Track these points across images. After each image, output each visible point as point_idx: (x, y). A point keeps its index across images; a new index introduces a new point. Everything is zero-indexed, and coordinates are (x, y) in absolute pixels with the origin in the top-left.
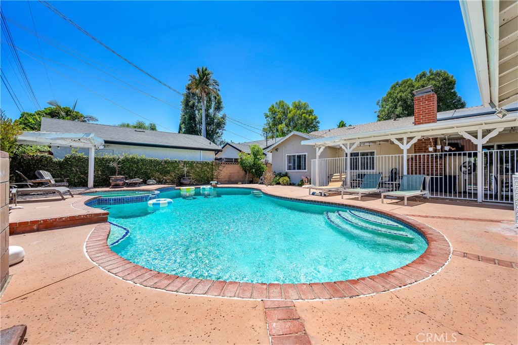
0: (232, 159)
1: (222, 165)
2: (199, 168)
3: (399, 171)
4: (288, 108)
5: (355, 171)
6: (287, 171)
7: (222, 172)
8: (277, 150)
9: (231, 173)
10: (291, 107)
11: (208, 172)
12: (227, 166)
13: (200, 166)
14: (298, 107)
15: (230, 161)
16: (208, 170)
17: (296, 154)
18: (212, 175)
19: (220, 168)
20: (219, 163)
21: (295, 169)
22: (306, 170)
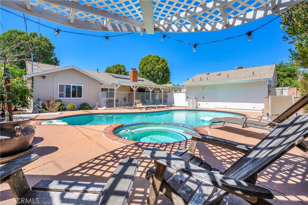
6: (58, 98)
8: (44, 77)
17: (72, 85)
21: (70, 97)
22: (82, 98)
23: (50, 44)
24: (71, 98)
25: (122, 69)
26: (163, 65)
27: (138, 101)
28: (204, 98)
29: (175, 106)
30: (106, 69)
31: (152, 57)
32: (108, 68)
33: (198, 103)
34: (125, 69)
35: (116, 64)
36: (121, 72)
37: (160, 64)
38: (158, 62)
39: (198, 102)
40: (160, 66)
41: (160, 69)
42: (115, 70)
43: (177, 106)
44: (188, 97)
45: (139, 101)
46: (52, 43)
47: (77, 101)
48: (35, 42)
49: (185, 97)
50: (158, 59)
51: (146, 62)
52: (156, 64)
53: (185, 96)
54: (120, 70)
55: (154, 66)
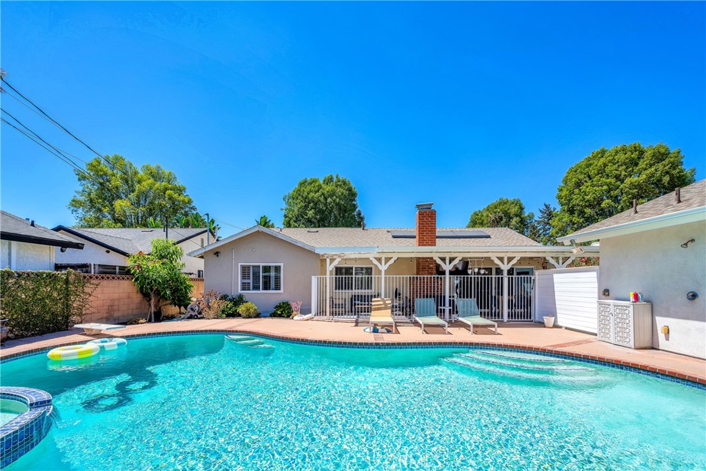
0: (114, 267)
1: (92, 281)
2: (25, 290)
3: (400, 291)
4: (136, 173)
5: (347, 291)
6: (240, 291)
7: (91, 298)
8: (217, 254)
9: (113, 300)
10: (141, 174)
11: (55, 301)
12: (104, 283)
13: (30, 285)
14: (156, 176)
15: (108, 272)
16: (55, 294)
17: (261, 265)
18: (68, 306)
19: (87, 290)
20: (84, 277)
21: (259, 289)
22: (282, 291)
23: (350, 190)
24: (261, 291)
25: (514, 210)
26: (656, 170)
27: (382, 303)
28: (694, 296)
29: (555, 326)
30: (470, 217)
31: (606, 155)
32: (476, 214)
33: (661, 322)
34: (522, 209)
35: (495, 200)
36: (511, 218)
37: (645, 169)
38: (636, 164)
39: (658, 319)
40: (644, 177)
41: (641, 188)
42: (492, 216)
43: (567, 328)
44: (606, 293)
45: (385, 304)
46: (353, 187)
47: (272, 297)
48: (328, 192)
49: (596, 290)
50: (635, 155)
51: (581, 177)
52: (623, 173)
53: (596, 285)
54: (507, 214)
55: (613, 181)
